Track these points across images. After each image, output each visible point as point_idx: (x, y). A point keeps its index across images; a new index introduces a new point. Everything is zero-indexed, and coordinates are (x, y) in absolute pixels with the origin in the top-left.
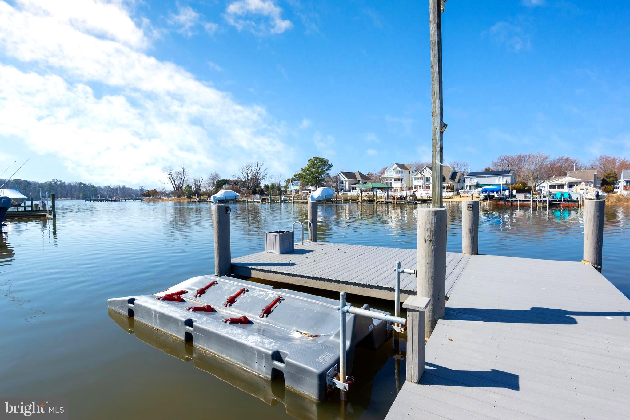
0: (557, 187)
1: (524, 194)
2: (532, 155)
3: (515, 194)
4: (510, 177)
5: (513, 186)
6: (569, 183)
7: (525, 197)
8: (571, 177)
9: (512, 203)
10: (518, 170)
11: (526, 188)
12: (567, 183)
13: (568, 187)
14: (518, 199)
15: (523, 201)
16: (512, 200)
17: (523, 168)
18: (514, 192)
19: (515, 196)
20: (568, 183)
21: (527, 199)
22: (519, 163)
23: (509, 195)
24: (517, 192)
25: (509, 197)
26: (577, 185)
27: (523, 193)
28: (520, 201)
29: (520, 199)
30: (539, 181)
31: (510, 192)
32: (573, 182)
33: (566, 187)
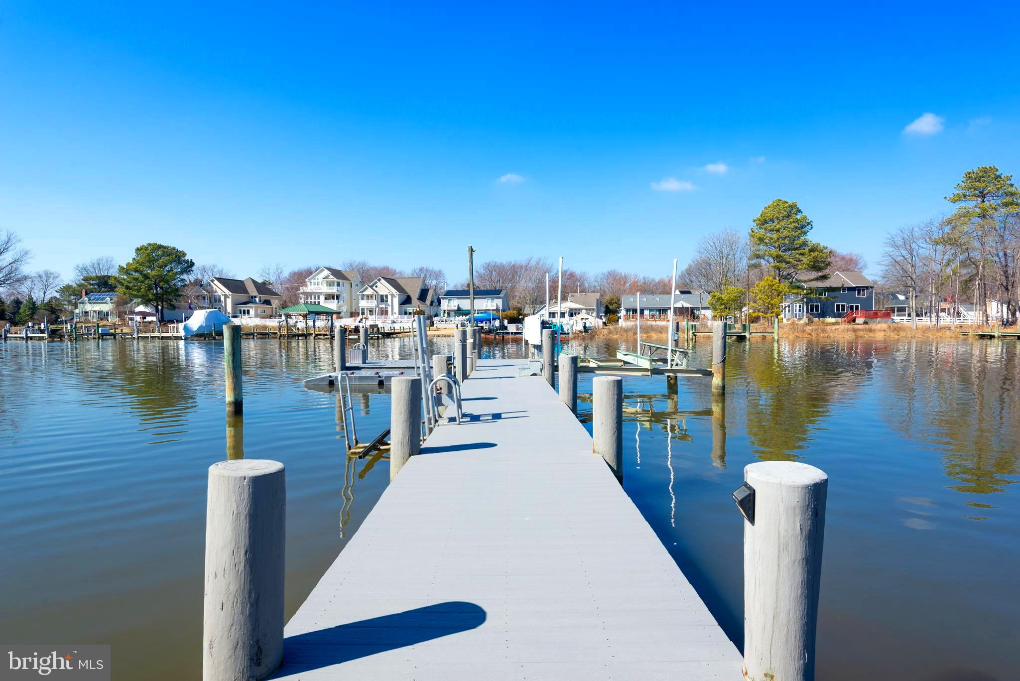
1: (516, 324)
2: (529, 266)
3: (506, 325)
4: (501, 300)
5: (506, 313)
6: (571, 309)
7: (518, 329)
8: (572, 302)
9: (503, 336)
10: (513, 288)
11: (520, 317)
12: (567, 311)
13: (569, 316)
14: (510, 331)
15: (515, 333)
16: (503, 333)
17: (517, 286)
18: (506, 322)
19: (506, 328)
20: (569, 310)
21: (519, 332)
22: (513, 277)
23: (500, 325)
24: (509, 323)
25: (500, 329)
26: (579, 314)
28: (512, 333)
29: (512, 332)
30: (538, 306)
31: (500, 323)
32: (574, 309)
33: (567, 315)
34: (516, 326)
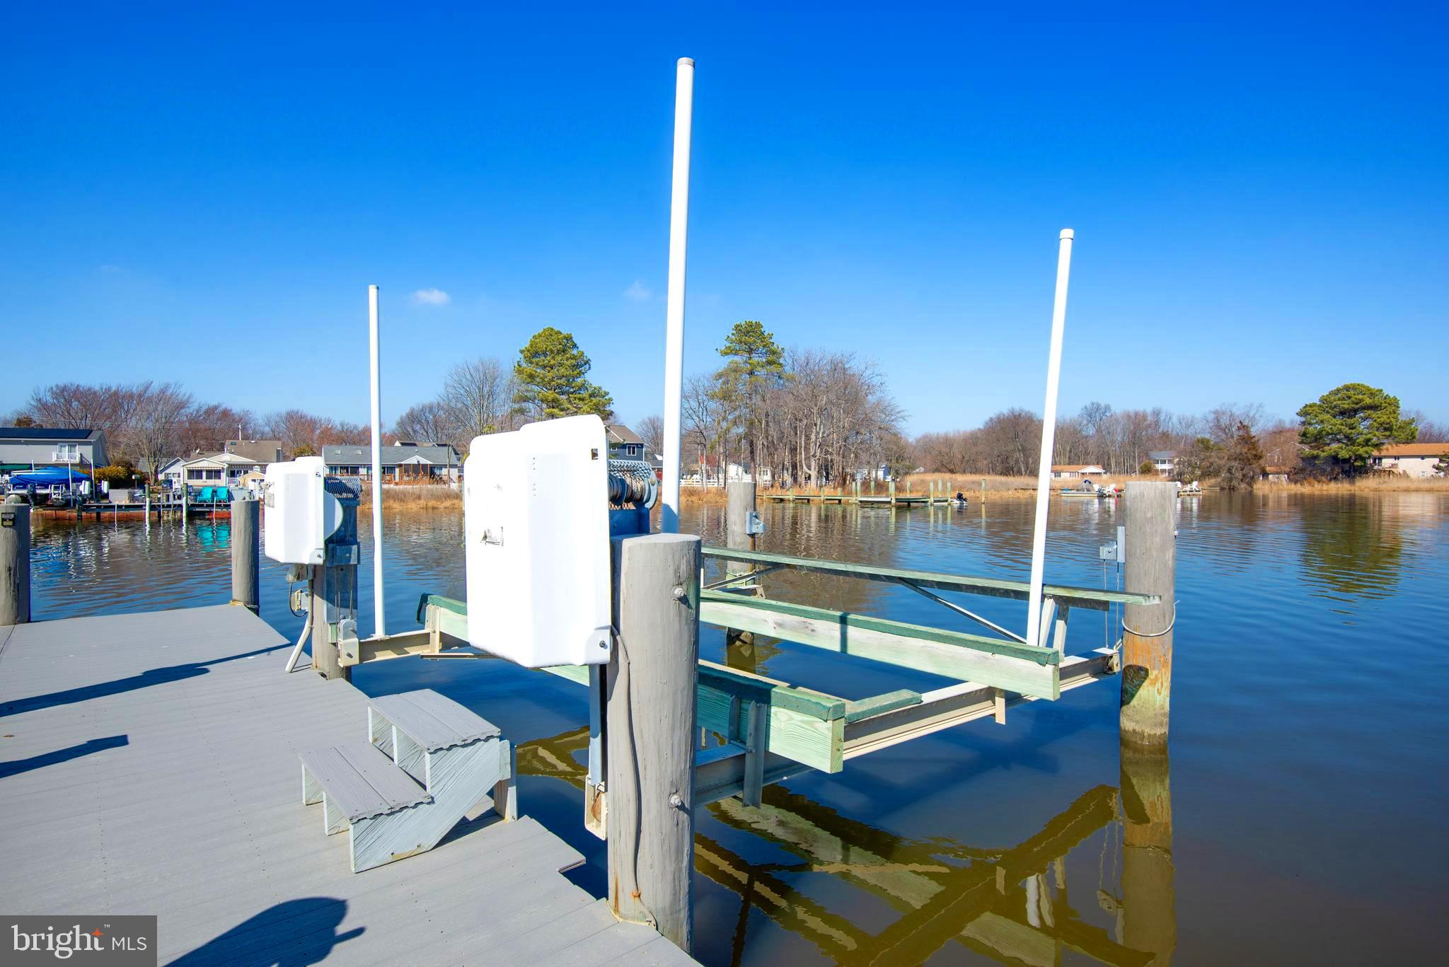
0: (204, 474)
1: (130, 490)
2: (146, 395)
3: (106, 492)
4: (91, 448)
5: (101, 470)
6: (231, 465)
7: (132, 498)
8: (232, 453)
9: (98, 514)
10: (112, 431)
11: (133, 477)
12: (225, 467)
13: (227, 475)
14: (116, 503)
15: (127, 507)
16: (98, 507)
17: (124, 426)
18: (105, 486)
19: (106, 496)
20: (227, 466)
21: (137, 504)
22: (115, 411)
23: (91, 493)
24: (112, 486)
25: (91, 499)
26: (246, 472)
27: (128, 488)
28: (120, 507)
29: (120, 504)
30: (165, 460)
31: (91, 486)
32: (237, 465)
33: (223, 475)
34: (129, 492)
